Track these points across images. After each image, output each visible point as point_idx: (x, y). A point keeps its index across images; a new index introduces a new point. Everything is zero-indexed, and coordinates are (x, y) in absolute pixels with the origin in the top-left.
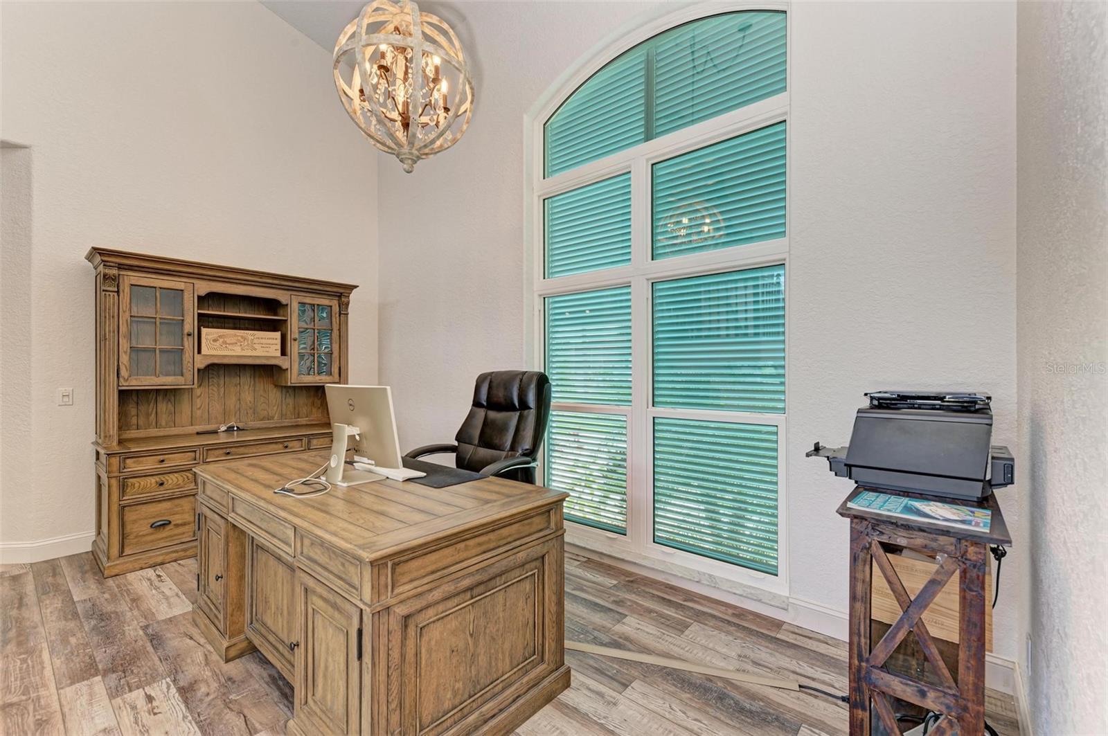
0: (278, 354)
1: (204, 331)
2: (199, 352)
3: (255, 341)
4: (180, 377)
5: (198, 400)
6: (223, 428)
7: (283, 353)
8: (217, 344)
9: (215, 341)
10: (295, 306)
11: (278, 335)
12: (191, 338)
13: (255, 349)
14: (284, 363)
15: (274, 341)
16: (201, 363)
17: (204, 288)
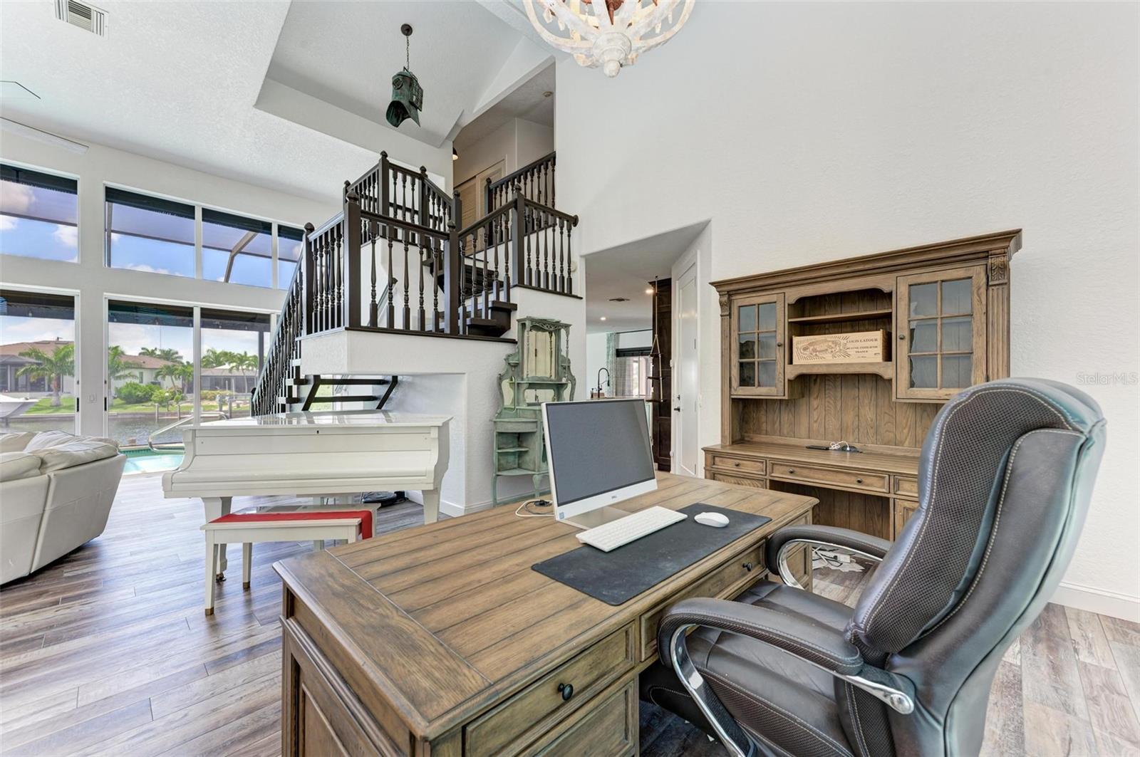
0: (879, 358)
1: (796, 339)
2: (791, 362)
3: (849, 345)
4: (773, 388)
5: (815, 413)
6: (835, 446)
7: (888, 356)
8: (807, 352)
9: (805, 349)
10: (903, 290)
11: (878, 335)
12: (782, 349)
13: (849, 355)
14: (887, 371)
15: (874, 343)
16: (791, 373)
17: (794, 294)
